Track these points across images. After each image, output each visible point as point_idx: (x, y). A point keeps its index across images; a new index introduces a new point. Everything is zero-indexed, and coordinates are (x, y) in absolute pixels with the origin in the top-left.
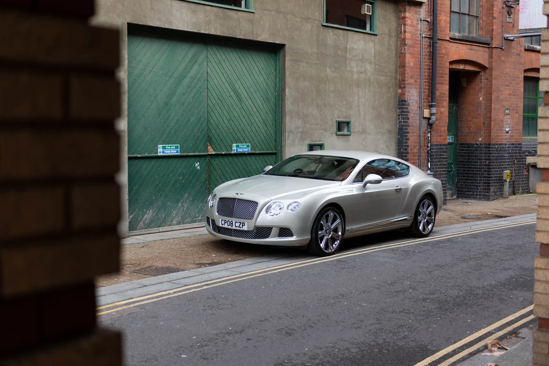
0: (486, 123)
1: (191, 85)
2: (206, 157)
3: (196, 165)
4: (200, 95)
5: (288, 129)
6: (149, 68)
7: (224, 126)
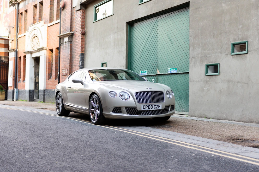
1: (151, 41)
2: (157, 76)
3: (153, 80)
4: (155, 45)
5: (191, 56)
6: (138, 38)
7: (164, 59)
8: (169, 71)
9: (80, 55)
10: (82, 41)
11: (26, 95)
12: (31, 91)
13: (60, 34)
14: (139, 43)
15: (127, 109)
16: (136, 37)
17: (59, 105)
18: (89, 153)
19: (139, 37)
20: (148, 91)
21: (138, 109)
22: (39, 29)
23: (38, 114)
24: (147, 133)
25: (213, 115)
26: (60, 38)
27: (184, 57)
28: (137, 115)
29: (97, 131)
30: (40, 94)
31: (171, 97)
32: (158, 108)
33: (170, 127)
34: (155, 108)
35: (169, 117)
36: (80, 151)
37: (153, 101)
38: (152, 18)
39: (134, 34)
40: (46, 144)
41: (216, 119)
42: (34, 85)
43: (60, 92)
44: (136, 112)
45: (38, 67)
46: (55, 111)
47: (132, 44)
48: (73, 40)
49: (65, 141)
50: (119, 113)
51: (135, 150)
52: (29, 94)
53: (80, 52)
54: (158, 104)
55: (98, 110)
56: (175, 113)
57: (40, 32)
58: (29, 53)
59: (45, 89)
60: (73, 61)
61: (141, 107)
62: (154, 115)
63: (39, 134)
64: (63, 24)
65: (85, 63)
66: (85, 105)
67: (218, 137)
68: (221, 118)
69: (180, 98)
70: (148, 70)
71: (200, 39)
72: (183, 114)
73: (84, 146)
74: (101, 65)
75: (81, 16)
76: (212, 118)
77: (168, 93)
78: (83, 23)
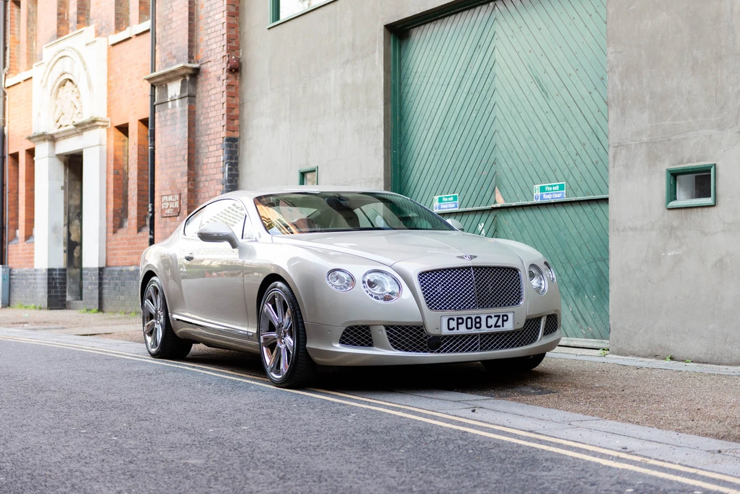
1: (473, 90)
2: (494, 213)
3: (480, 227)
4: (486, 102)
5: (613, 139)
6: (426, 79)
7: (520, 151)
8: (537, 193)
9: (225, 143)
10: (231, 96)
11: (37, 288)
12: (54, 273)
13: (153, 69)
14: (429, 98)
15: (391, 331)
16: (417, 75)
17: (153, 321)
18: (261, 488)
19: (428, 74)
20: (463, 268)
21: (431, 329)
22: (78, 53)
23: (79, 353)
24: (464, 415)
25: (696, 347)
26: (153, 86)
27: (588, 144)
28: (425, 352)
29: (287, 412)
30: (87, 282)
31: (545, 285)
32: (499, 326)
33: (542, 392)
34: (489, 325)
35: (539, 357)
36: (230, 481)
37: (482, 303)
38: (475, 7)
39: (411, 66)
40: (111, 460)
41: (707, 363)
42: (65, 251)
43: (155, 275)
44: (422, 340)
45: (78, 187)
46: (139, 342)
47: (407, 102)
48: (199, 90)
49: (176, 447)
50: (362, 345)
51: (421, 475)
52: (49, 283)
53: (224, 134)
54: (500, 311)
55: (291, 337)
56: (561, 343)
57: (84, 64)
58: (44, 140)
59: (103, 265)
60: (198, 163)
61: (439, 323)
62: (484, 350)
63: (86, 424)
64: (163, 37)
65: (240, 172)
66: (246, 319)
67: (716, 427)
68: (726, 360)
69: (579, 289)
70: (463, 192)
71: (645, 80)
72: (589, 345)
73: (242, 462)
74: (297, 177)
75: (225, 8)
76: (693, 359)
77: (535, 271)
78: (233, 32)
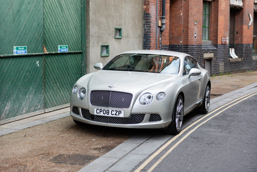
0: (185, 31)
2: (43, 56)
3: (37, 63)
5: (91, 34)
8: (59, 49)
71: (97, 17)
